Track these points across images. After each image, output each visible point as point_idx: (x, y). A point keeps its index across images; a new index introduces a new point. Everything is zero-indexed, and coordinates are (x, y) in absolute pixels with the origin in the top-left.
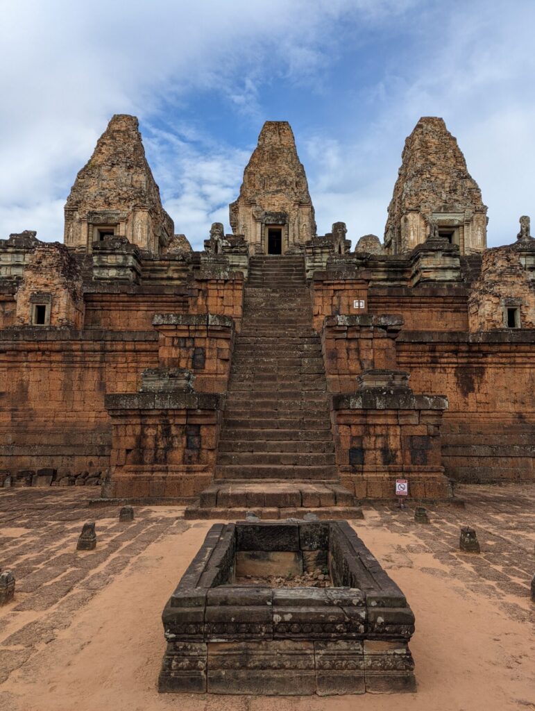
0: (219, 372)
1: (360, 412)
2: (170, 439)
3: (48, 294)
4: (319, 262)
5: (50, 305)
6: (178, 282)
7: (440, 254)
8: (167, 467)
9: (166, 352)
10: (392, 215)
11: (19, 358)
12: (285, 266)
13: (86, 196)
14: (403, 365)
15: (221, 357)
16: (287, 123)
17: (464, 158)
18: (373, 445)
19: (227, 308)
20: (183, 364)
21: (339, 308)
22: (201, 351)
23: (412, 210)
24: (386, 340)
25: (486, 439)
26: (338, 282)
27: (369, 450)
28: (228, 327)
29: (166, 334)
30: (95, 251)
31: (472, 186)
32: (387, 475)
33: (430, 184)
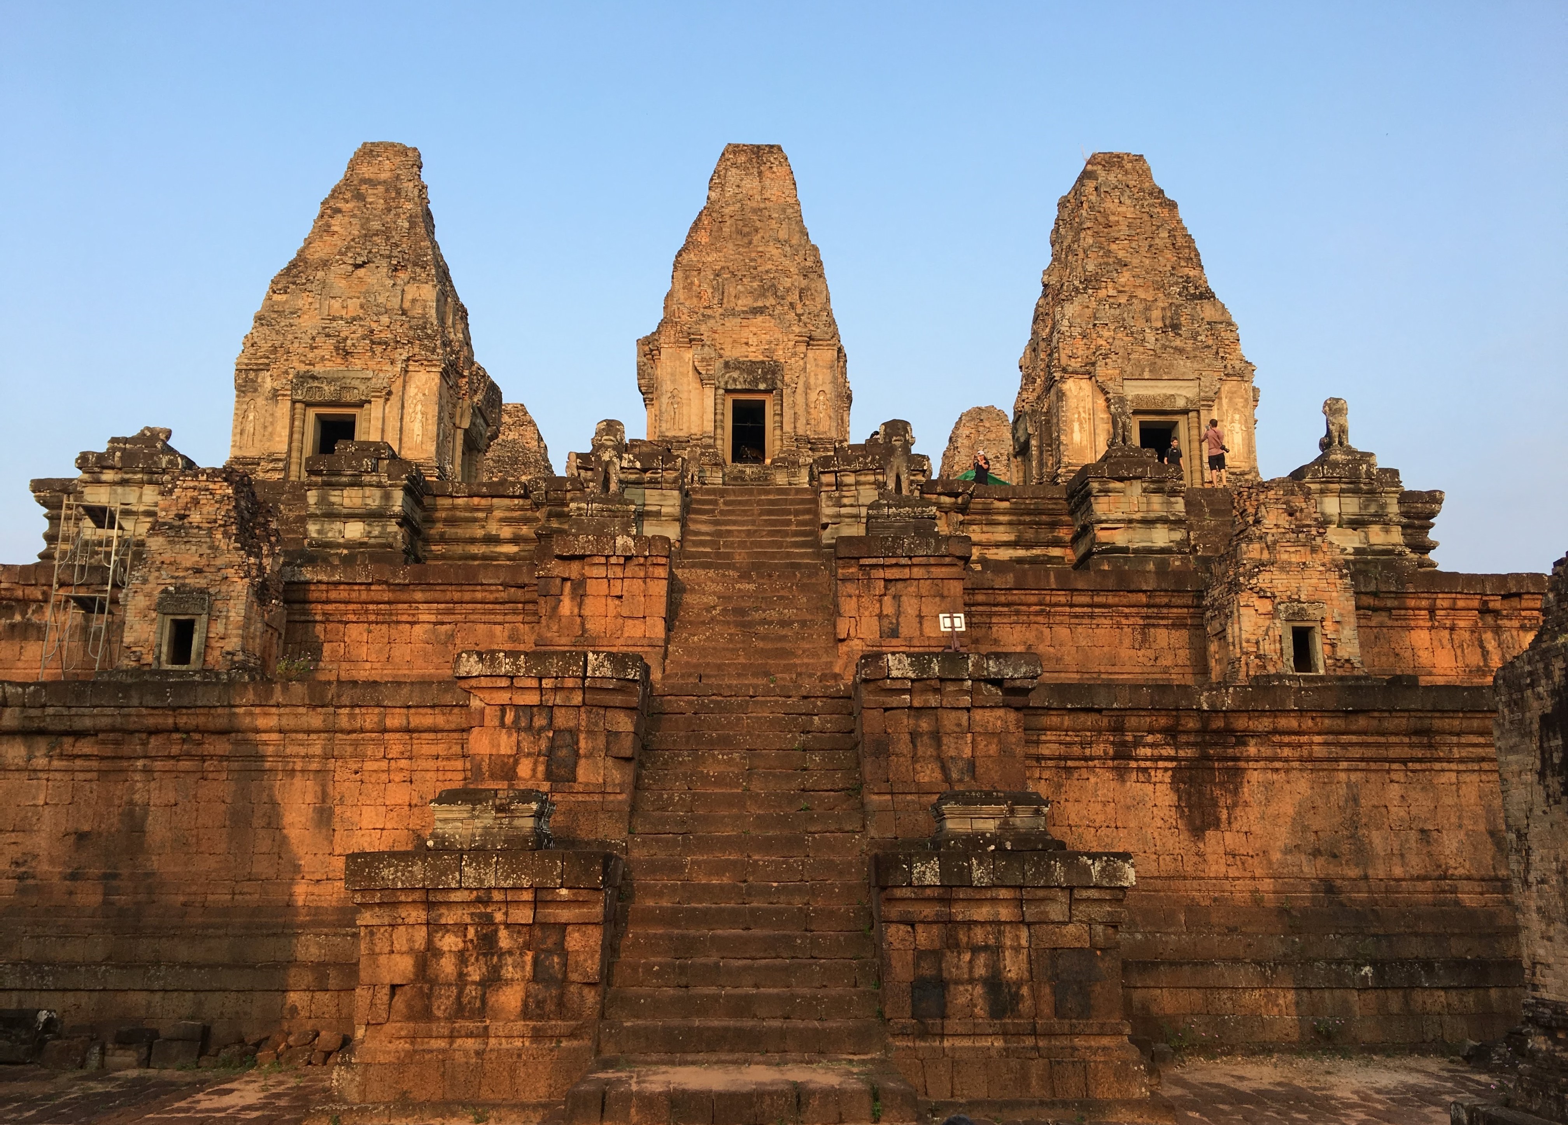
0: (609, 790)
1: (936, 893)
2: (495, 959)
3: (202, 591)
4: (852, 506)
5: (205, 617)
6: (511, 549)
7: (1137, 488)
8: (486, 1028)
9: (485, 741)
10: (1028, 379)
11: (126, 750)
12: (770, 512)
13: (290, 337)
14: (1050, 763)
15: (615, 750)
16: (779, 148)
17: (1196, 250)
18: (966, 970)
19: (630, 622)
20: (524, 769)
21: (898, 623)
22: (568, 736)
23: (1075, 372)
24: (1000, 712)
25: (1250, 945)
26: (894, 561)
27: (958, 982)
28: (633, 681)
29: (487, 696)
30: (314, 478)
31: (1217, 317)
32: (999, 1043)
33: (1118, 312)
